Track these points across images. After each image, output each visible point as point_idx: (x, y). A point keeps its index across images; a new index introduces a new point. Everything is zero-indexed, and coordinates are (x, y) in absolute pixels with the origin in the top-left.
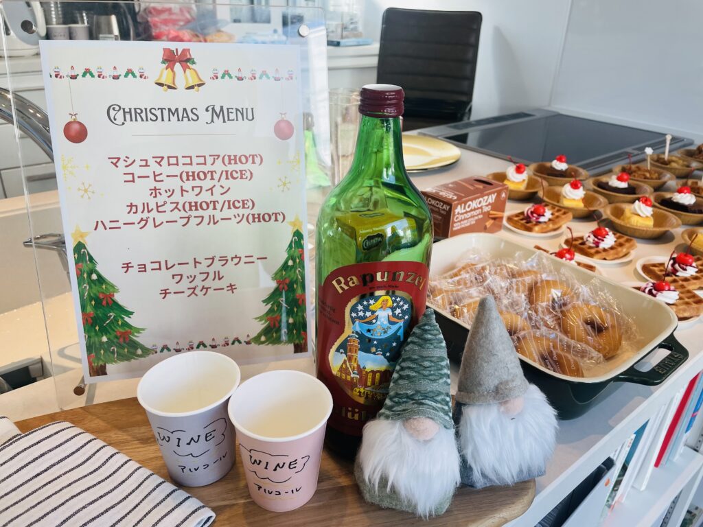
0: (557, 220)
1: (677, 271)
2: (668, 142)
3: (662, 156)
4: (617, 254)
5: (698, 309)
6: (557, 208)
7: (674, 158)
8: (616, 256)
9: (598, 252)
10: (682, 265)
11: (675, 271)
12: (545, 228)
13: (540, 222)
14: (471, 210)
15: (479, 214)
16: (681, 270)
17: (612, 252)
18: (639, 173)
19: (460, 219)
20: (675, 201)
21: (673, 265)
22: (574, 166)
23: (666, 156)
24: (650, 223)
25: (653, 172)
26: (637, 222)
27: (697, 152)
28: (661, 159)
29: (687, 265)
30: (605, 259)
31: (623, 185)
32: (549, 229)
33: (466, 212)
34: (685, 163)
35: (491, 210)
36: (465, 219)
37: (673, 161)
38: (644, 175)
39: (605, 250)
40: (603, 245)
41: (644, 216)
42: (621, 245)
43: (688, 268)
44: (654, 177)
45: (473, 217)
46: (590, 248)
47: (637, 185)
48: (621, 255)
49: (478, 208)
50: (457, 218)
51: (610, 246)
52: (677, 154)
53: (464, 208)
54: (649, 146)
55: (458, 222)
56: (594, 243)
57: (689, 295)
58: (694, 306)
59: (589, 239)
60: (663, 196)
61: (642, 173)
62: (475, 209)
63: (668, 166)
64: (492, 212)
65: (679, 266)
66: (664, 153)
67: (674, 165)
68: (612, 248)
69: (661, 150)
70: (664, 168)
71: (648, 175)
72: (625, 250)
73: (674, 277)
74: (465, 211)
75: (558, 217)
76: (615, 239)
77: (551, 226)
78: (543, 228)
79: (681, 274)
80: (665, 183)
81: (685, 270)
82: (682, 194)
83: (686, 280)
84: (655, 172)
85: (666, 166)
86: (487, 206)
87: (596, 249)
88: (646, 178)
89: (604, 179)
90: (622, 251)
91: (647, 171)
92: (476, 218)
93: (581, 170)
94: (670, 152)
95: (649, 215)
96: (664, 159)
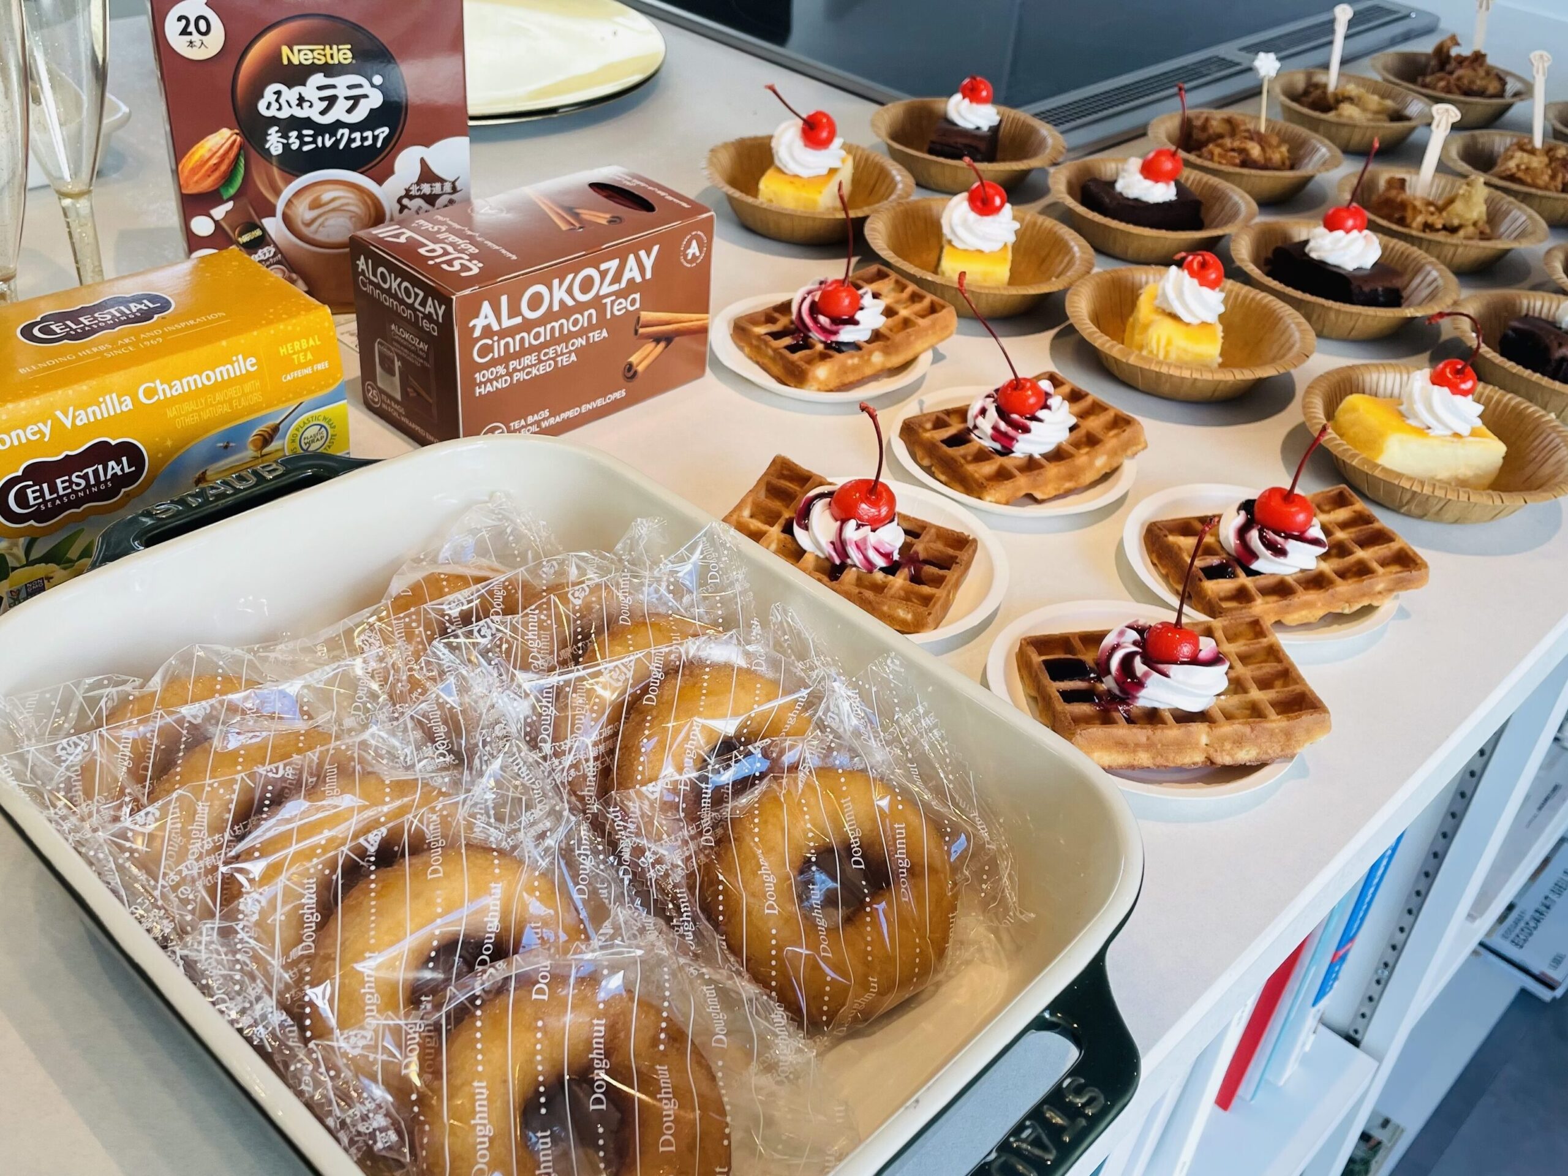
0: (899, 337)
1: (1255, 556)
2: (1341, 30)
3: (1320, 78)
4: (1071, 477)
5: (1288, 734)
6: (912, 287)
7: (1352, 89)
8: (1068, 485)
9: (1003, 475)
10: (1271, 535)
11: (1244, 558)
12: (855, 368)
13: (840, 347)
14: (550, 316)
15: (591, 328)
16: (1268, 553)
17: (1053, 470)
18: (1228, 142)
19: (498, 351)
20: (1314, 255)
21: (1242, 532)
22: (1023, 115)
23: (1332, 79)
24: (1211, 348)
25: (1274, 141)
26: (1169, 343)
27: (1433, 62)
28: (1316, 86)
29: (1288, 536)
30: (1031, 498)
31: (1162, 193)
32: (868, 371)
33: (528, 326)
34: (1389, 103)
35: (643, 307)
36: (524, 352)
37: (1350, 99)
38: (1242, 151)
39: (1031, 465)
40: (1026, 446)
41: (1195, 321)
42: (1092, 441)
43: (1291, 545)
44: (1276, 157)
45: (566, 338)
46: (982, 456)
47: (1214, 189)
48: (1089, 477)
49: (581, 307)
50: (485, 350)
51: (1048, 448)
52: (1372, 70)
53: (514, 311)
54: (1266, 47)
55: (494, 363)
56: (994, 439)
57: (1269, 668)
58: (1276, 722)
59: (980, 421)
60: (1286, 237)
61: (1237, 144)
62: (565, 311)
63: (1331, 116)
64: (647, 316)
65: (1262, 538)
66: (1326, 67)
67: (1348, 111)
68: (1058, 455)
69: (1316, 57)
70: (1314, 125)
71: (1255, 151)
72: (1101, 462)
73: (1243, 579)
74: (518, 320)
75: (906, 323)
76: (1073, 420)
77: (878, 359)
78: (844, 370)
79: (1267, 564)
80: (1308, 179)
81: (1281, 552)
82: (1340, 233)
83: (1281, 589)
84: (1285, 138)
85: (1323, 116)
86: (619, 294)
87: (1000, 460)
88: (1247, 162)
89: (1106, 164)
90: (1091, 463)
91: (1255, 136)
92: (580, 342)
93: (1046, 131)
94: (1344, 62)
95: (1212, 318)
96: (1325, 86)
